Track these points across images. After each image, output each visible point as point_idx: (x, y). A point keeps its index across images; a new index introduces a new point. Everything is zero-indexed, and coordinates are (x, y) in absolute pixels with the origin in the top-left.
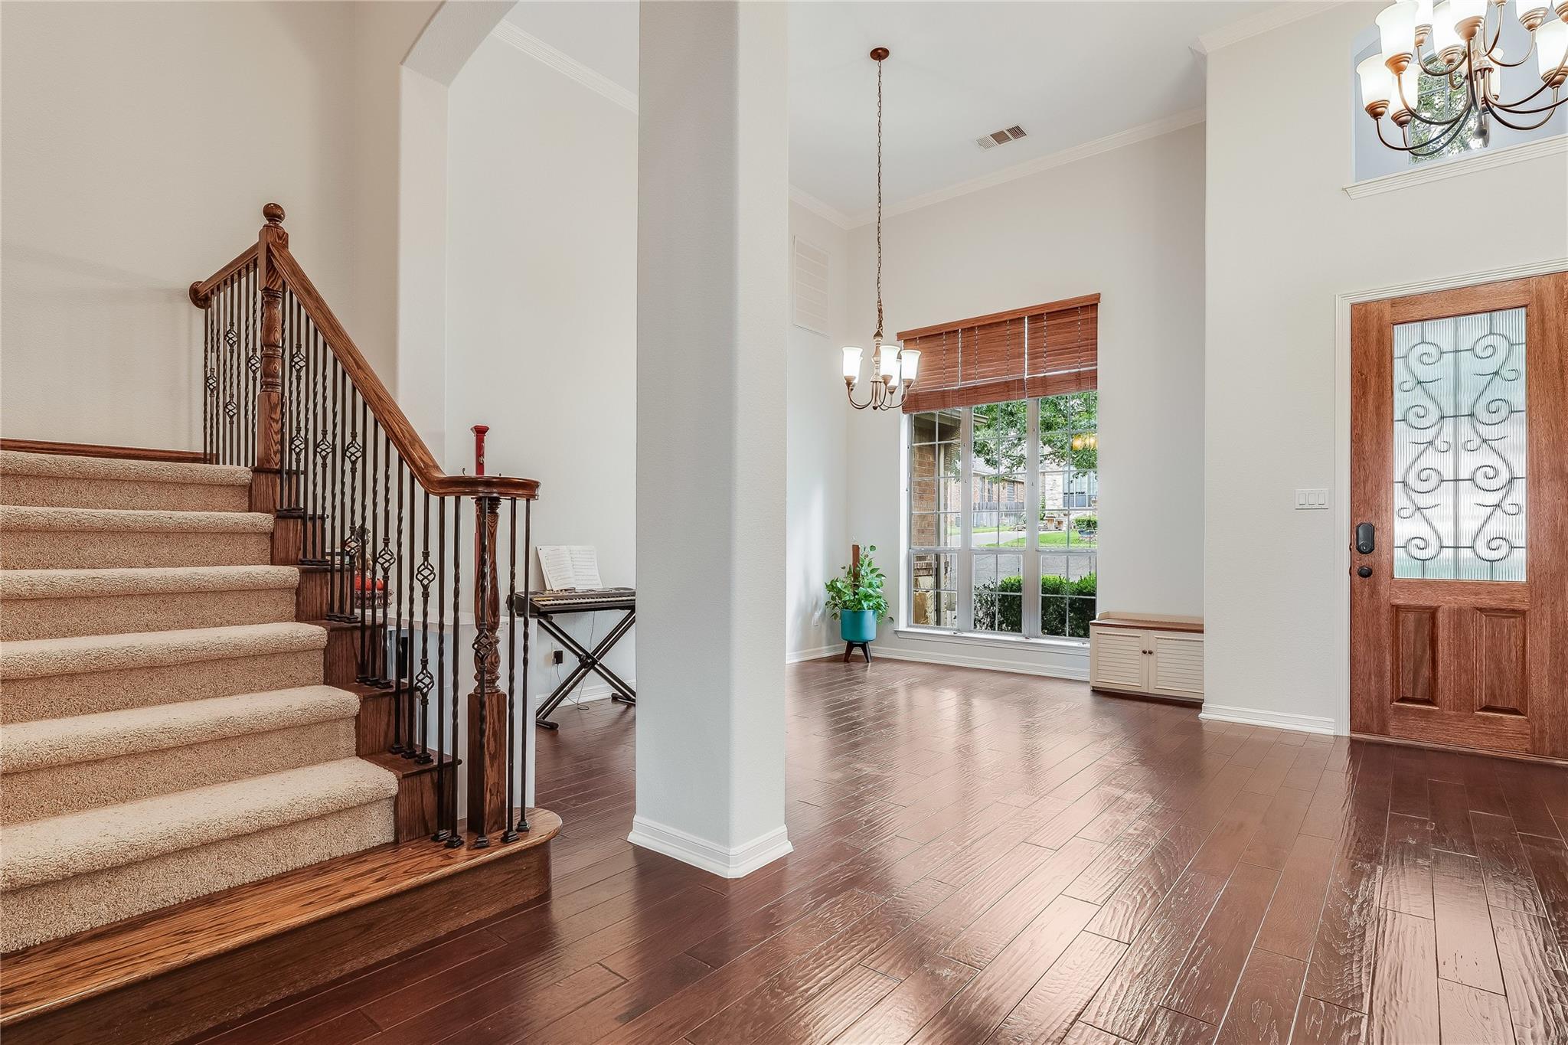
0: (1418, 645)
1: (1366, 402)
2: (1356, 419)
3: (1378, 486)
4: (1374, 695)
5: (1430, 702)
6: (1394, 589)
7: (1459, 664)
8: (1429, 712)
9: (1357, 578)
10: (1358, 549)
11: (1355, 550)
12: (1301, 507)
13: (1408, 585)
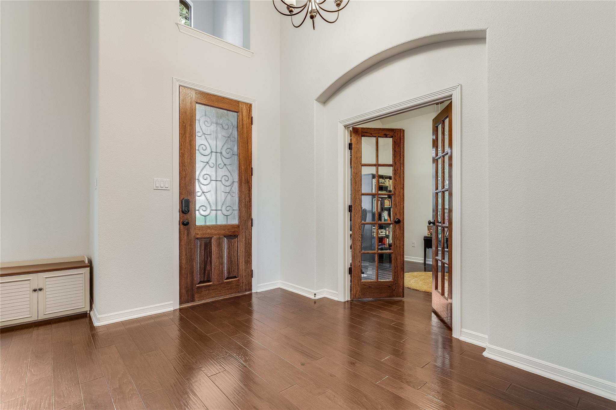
0: (205, 256)
1: (186, 137)
2: (182, 145)
3: (190, 180)
4: (189, 283)
5: (209, 281)
6: (197, 231)
7: (219, 262)
8: (210, 286)
9: (182, 226)
10: (183, 212)
11: (181, 212)
12: (156, 188)
13: (201, 228)
